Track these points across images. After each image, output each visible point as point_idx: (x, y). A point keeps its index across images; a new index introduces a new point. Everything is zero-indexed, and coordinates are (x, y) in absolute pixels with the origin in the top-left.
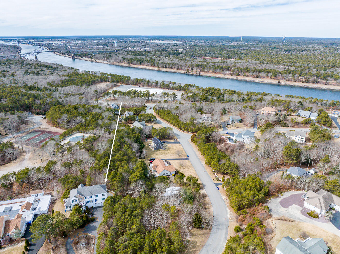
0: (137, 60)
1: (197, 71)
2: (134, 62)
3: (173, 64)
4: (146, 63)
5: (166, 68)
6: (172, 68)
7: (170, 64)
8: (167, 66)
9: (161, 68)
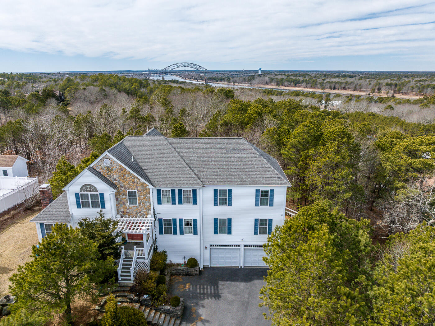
0: (290, 80)
1: (388, 93)
2: (286, 83)
3: (346, 83)
4: (304, 84)
5: (335, 88)
6: (345, 90)
7: (342, 83)
8: (337, 86)
9: (327, 90)
